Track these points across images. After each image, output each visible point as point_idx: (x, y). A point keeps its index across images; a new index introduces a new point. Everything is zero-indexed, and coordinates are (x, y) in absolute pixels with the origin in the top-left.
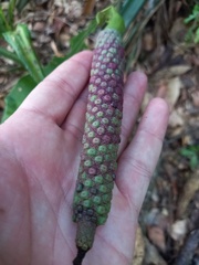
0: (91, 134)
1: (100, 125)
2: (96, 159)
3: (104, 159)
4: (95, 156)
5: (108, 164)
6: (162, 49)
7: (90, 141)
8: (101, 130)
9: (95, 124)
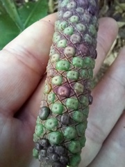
0: (61, 43)
1: (74, 31)
2: (69, 74)
3: (79, 75)
4: (67, 70)
5: (85, 82)
6: (107, 7)
7: (60, 51)
8: (75, 38)
9: (67, 31)
